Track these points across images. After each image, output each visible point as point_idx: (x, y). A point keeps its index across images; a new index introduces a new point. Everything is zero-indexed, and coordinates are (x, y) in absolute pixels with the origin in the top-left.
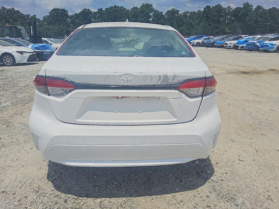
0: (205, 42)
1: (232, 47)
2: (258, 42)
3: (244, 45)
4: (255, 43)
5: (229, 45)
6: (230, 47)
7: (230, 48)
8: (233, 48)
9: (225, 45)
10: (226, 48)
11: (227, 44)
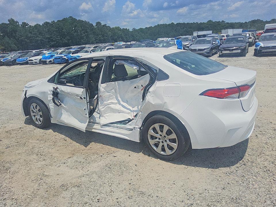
0: (2, 60)
1: (38, 62)
2: (64, 56)
3: (51, 60)
4: (62, 57)
5: (35, 61)
6: (36, 62)
7: (36, 64)
8: (40, 63)
9: (29, 62)
10: (32, 64)
11: (32, 60)
